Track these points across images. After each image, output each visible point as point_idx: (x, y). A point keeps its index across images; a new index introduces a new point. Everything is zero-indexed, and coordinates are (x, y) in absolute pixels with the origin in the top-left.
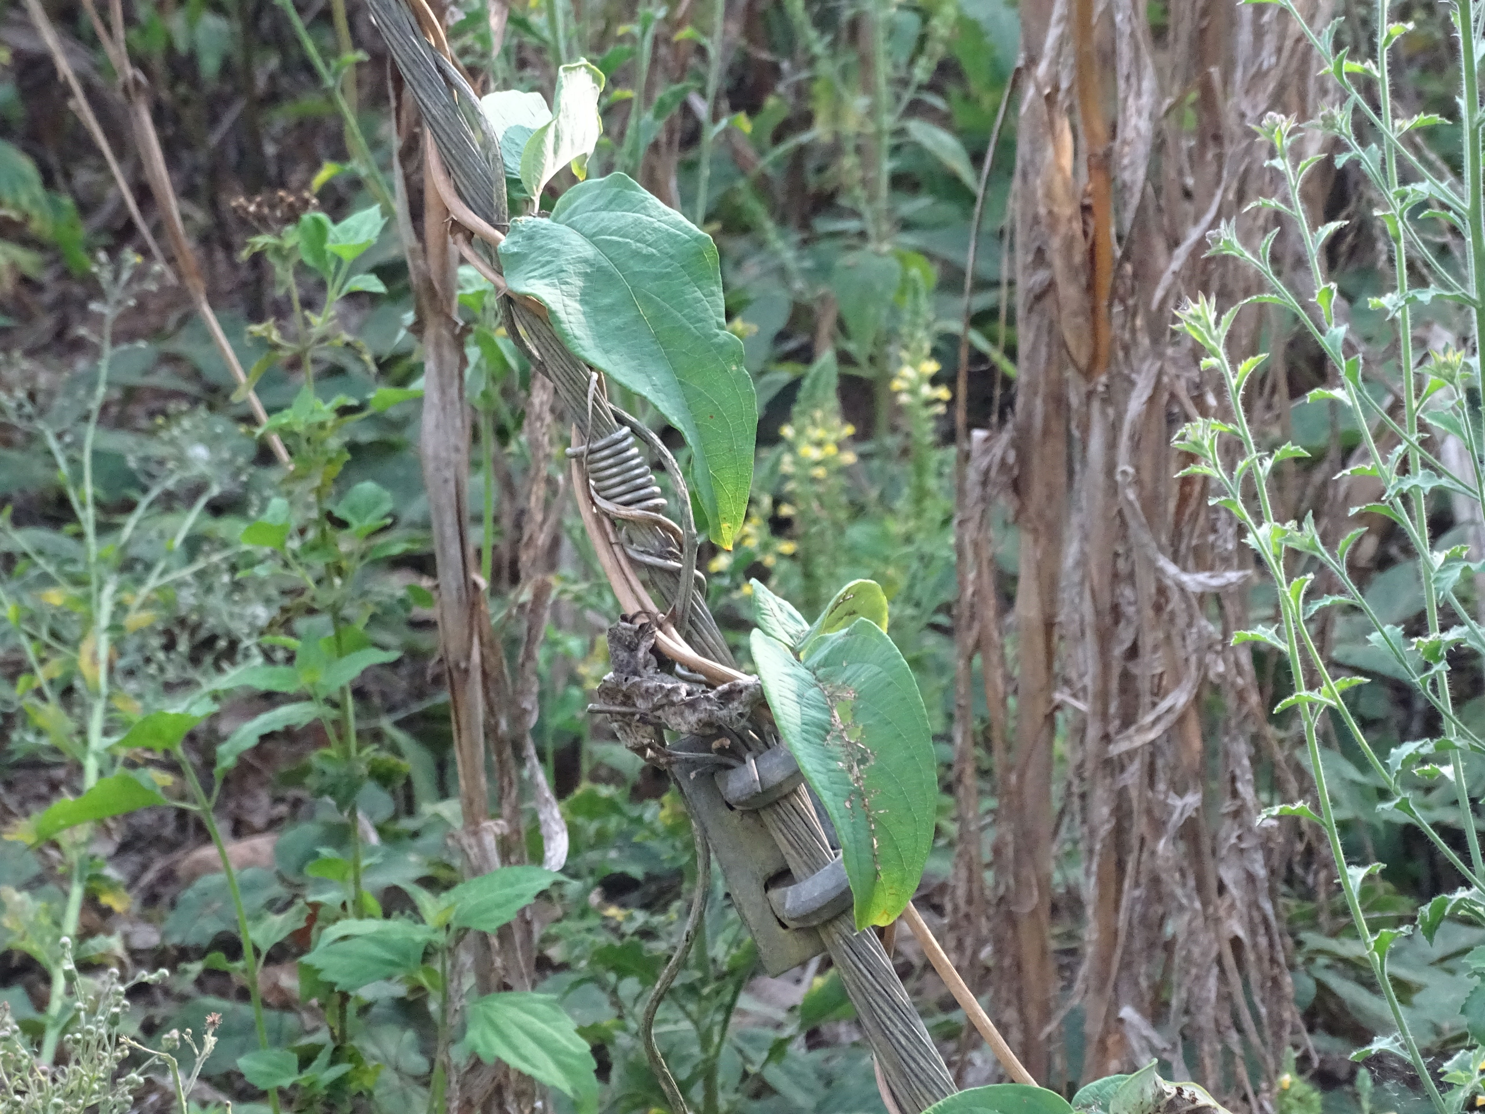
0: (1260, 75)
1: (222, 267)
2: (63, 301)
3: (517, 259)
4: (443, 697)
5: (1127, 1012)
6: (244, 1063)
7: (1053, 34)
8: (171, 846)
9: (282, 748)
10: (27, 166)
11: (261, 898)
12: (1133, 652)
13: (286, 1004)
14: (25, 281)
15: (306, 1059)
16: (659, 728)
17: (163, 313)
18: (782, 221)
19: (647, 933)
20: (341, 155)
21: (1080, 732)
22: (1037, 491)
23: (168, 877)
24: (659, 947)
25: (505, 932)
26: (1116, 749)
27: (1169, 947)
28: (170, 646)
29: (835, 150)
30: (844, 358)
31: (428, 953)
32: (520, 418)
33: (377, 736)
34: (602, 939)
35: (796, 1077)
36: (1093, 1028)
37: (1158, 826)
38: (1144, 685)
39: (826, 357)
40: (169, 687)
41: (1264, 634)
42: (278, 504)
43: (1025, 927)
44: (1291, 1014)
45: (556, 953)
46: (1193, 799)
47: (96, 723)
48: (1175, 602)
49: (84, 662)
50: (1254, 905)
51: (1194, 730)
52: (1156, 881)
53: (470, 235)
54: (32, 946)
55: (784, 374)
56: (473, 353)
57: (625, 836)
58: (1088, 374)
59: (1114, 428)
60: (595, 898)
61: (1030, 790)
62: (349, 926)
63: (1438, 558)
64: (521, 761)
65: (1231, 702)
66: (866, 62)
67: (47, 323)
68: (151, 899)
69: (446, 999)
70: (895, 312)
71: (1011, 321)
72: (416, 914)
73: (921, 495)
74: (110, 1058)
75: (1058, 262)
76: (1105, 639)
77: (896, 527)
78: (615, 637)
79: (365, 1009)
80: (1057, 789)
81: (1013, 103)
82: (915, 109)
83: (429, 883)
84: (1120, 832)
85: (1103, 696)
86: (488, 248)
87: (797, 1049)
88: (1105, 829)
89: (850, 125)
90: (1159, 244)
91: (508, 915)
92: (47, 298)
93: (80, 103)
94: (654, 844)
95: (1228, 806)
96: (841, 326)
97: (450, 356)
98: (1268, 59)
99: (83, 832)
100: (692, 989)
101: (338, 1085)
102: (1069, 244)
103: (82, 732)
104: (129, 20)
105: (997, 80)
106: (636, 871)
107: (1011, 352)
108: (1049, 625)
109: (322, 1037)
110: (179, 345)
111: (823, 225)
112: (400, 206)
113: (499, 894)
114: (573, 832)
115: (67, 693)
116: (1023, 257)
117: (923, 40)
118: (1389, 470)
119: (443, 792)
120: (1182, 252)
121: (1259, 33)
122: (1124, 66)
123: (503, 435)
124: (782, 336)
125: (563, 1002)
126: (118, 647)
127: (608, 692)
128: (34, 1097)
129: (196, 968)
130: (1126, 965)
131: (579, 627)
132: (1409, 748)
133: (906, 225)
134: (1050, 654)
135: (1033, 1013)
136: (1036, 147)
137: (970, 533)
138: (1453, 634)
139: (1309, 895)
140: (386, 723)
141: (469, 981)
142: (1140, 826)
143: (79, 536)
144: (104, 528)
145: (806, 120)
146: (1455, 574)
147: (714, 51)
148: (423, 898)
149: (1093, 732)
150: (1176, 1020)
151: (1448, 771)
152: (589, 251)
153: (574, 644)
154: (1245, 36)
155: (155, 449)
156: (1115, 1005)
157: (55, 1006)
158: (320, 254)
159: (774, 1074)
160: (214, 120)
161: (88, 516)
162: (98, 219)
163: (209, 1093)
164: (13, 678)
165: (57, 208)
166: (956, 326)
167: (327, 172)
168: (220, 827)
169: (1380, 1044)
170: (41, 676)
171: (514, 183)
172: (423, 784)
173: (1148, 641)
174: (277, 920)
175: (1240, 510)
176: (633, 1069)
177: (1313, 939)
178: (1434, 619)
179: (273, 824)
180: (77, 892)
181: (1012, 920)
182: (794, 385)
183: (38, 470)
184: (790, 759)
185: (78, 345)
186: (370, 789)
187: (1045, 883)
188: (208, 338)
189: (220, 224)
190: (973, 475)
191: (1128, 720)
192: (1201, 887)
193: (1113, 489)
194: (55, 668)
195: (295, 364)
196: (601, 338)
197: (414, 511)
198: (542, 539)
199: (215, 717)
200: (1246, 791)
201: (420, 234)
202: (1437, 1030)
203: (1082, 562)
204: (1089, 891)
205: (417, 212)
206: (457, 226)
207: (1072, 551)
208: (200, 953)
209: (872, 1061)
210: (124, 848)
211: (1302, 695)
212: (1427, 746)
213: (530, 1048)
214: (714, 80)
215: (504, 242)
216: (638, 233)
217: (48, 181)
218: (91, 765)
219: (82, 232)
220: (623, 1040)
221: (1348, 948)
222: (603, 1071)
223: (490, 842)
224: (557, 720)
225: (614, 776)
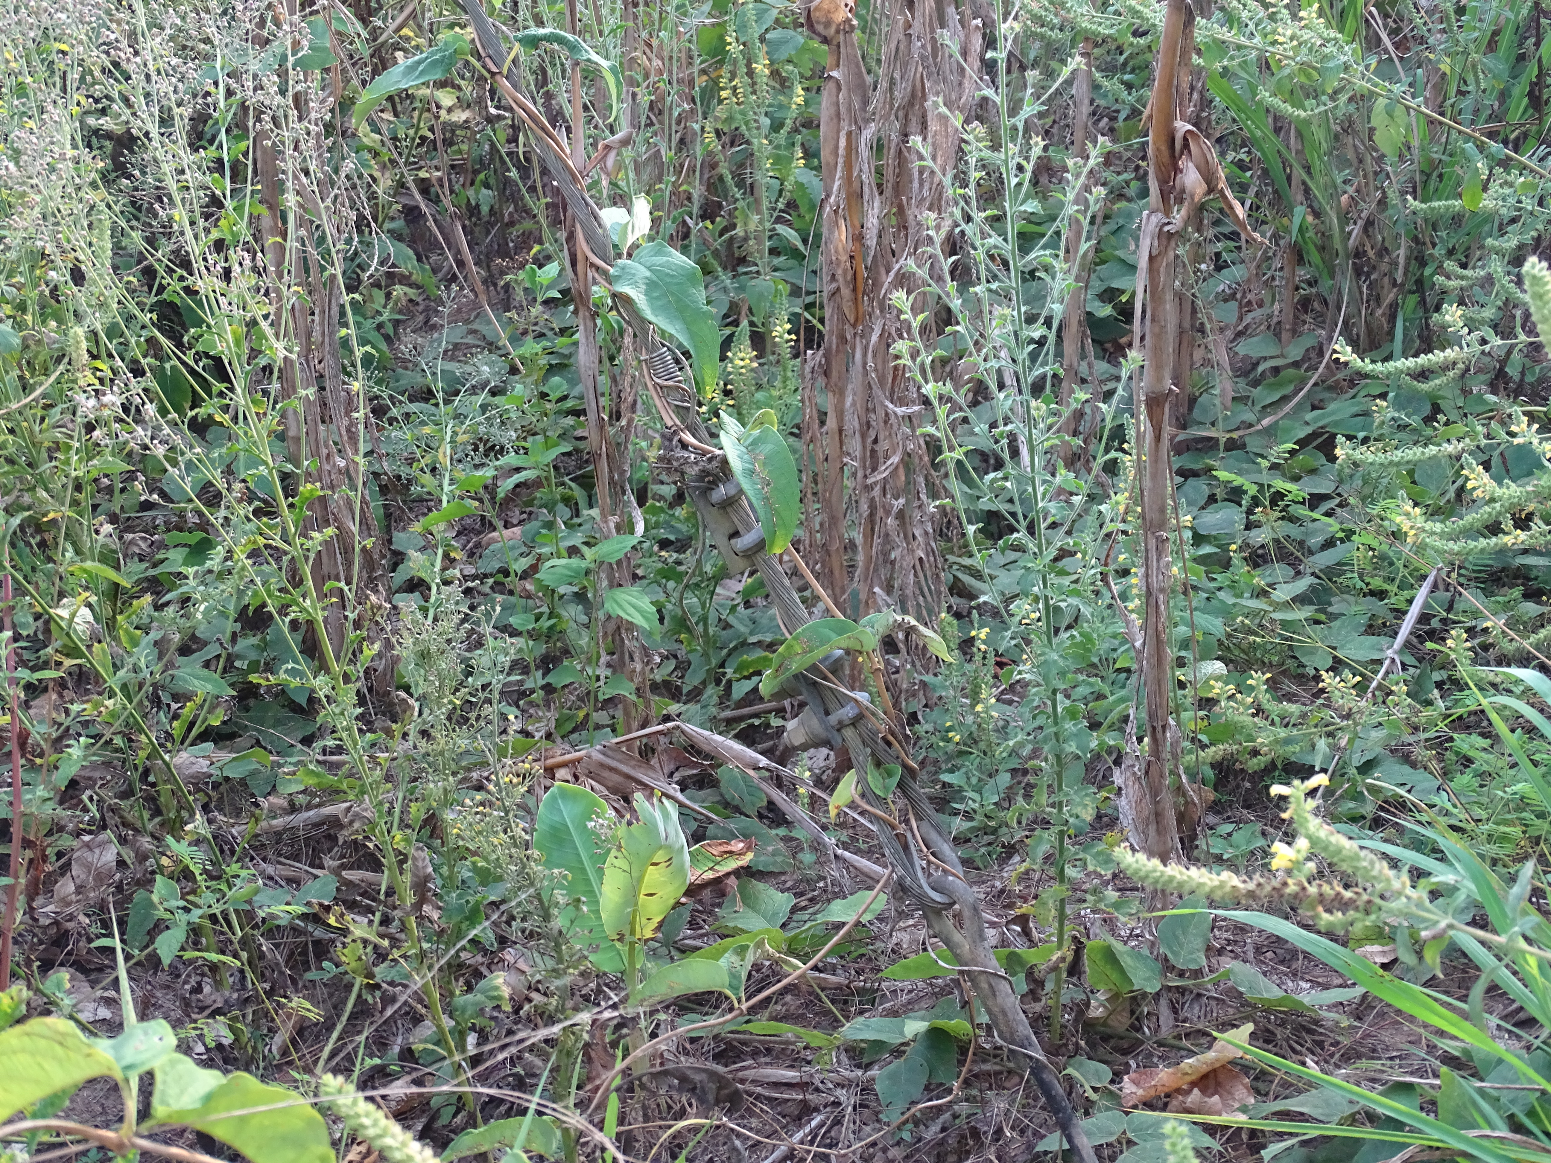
0: (923, 199)
1: (493, 293)
2: (427, 309)
3: (618, 278)
4: (591, 467)
5: (877, 589)
6: (512, 620)
7: (837, 184)
8: (479, 533)
9: (524, 491)
10: (410, 252)
11: (517, 553)
12: (876, 441)
13: (529, 596)
14: (411, 301)
15: (537, 620)
16: (683, 474)
17: (468, 313)
18: (725, 269)
19: (679, 563)
20: (540, 242)
21: (854, 474)
22: (834, 374)
23: (478, 545)
24: (682, 568)
25: (619, 562)
26: (869, 481)
27: (893, 563)
28: (476, 450)
29: (746, 239)
30: (752, 324)
31: (588, 572)
32: (619, 350)
33: (563, 484)
34: (660, 565)
35: (741, 621)
36: (863, 596)
37: (888, 513)
38: (881, 454)
39: (744, 323)
40: (477, 467)
41: (931, 430)
42: (519, 387)
43: (834, 557)
44: (944, 589)
45: (640, 572)
46: (902, 501)
47: (446, 482)
48: (893, 419)
49: (440, 456)
50: (928, 544)
51: (902, 472)
52: (887, 535)
53: (597, 268)
54: (423, 575)
55: (728, 331)
56: (599, 322)
57: (667, 523)
58: (854, 326)
59: (866, 348)
60: (656, 548)
61: (834, 499)
62: (554, 562)
63: (1002, 396)
64: (624, 493)
65: (917, 460)
66: (758, 202)
67: (421, 318)
68: (471, 555)
69: (596, 591)
70: (772, 305)
71: (822, 307)
72: (583, 557)
73: (785, 380)
74: (456, 619)
75: (840, 279)
76: (864, 436)
77: (775, 393)
78: (663, 436)
79: (561, 597)
80: (846, 499)
81: (820, 214)
82: (779, 220)
83: (586, 544)
84: (872, 515)
85: (863, 459)
86: (605, 273)
87: (741, 608)
88: (866, 514)
89: (752, 227)
90: (883, 271)
91: (620, 555)
92: (421, 308)
93: (431, 223)
94: (679, 525)
95: (916, 503)
96: (750, 310)
97: (590, 324)
98: (926, 193)
99: (442, 526)
100: (697, 585)
101: (551, 628)
102: (845, 271)
103: (441, 486)
104: (452, 192)
105: (812, 208)
106: (672, 537)
107: (822, 321)
108: (841, 431)
109: (545, 609)
110: (475, 326)
111: (742, 269)
112: (567, 263)
113: (616, 547)
114: (646, 521)
115: (434, 470)
116: (826, 278)
117: (781, 191)
118: (980, 360)
119: (591, 507)
120: (892, 274)
121: (921, 185)
122: (866, 197)
123: (612, 358)
124: (725, 316)
125: (644, 591)
126: (454, 449)
127: (660, 459)
128: (424, 635)
129: (491, 581)
130: (876, 570)
131: (646, 437)
132: (992, 475)
133: (776, 270)
134: (841, 443)
135: (838, 590)
136: (831, 232)
137: (807, 393)
138: (1009, 427)
139: (949, 540)
140: (566, 479)
141: (605, 583)
142: (880, 513)
143: (437, 405)
144: (447, 402)
145: (734, 227)
146: (1010, 402)
147: (695, 195)
148: (585, 549)
149: (860, 474)
150: (897, 593)
151: (1008, 484)
152: (648, 274)
153: (644, 444)
154: (916, 185)
155: (468, 369)
156: (871, 587)
157: (432, 599)
158: (533, 282)
159: (731, 620)
160: (488, 233)
161: (440, 396)
162: (440, 275)
163: (498, 634)
164: (411, 465)
165: (423, 270)
166: (798, 310)
167: (536, 248)
168: (499, 524)
169: (983, 599)
170: (423, 463)
171: (615, 246)
172: (582, 503)
173: (881, 437)
174: (523, 560)
175: (919, 378)
176: (674, 618)
177: (951, 558)
178: (1001, 422)
179: (521, 522)
180: (440, 552)
181: (828, 552)
182: (732, 335)
183: (419, 379)
184: (738, 485)
185: (434, 327)
186: (561, 506)
187: (841, 538)
188: (489, 322)
189: (491, 275)
190: (808, 369)
191: (874, 470)
192: (906, 537)
193: (866, 373)
194: (428, 459)
195: (525, 333)
196: (654, 310)
197: (575, 392)
198: (630, 399)
199: (495, 478)
200: (923, 497)
201: (575, 273)
202: (1003, 594)
203: (854, 404)
204: (859, 540)
205: (574, 264)
206: (592, 265)
207: (849, 401)
208: (492, 575)
209: (775, 611)
210: (459, 534)
211: (947, 455)
212: (1000, 474)
213: (631, 610)
214: (695, 210)
215: (612, 271)
216: (668, 265)
217: (419, 260)
218: (445, 499)
219: (434, 279)
220: (669, 607)
221: (967, 561)
222: (661, 620)
223: (612, 525)
224: (639, 475)
225: (661, 498)
